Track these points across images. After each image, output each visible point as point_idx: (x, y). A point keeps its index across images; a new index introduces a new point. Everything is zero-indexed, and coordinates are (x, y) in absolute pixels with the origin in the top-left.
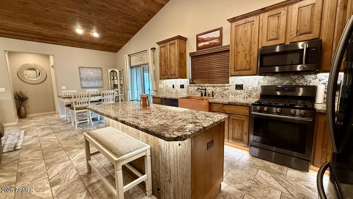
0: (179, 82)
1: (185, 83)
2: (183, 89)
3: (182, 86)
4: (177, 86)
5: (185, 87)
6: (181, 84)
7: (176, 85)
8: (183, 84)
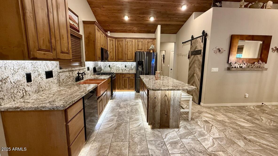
0: (43, 66)
1: (53, 67)
2: (50, 79)
3: (49, 74)
4: (39, 75)
5: (54, 75)
6: (47, 70)
7: (37, 73)
8: (51, 69)
